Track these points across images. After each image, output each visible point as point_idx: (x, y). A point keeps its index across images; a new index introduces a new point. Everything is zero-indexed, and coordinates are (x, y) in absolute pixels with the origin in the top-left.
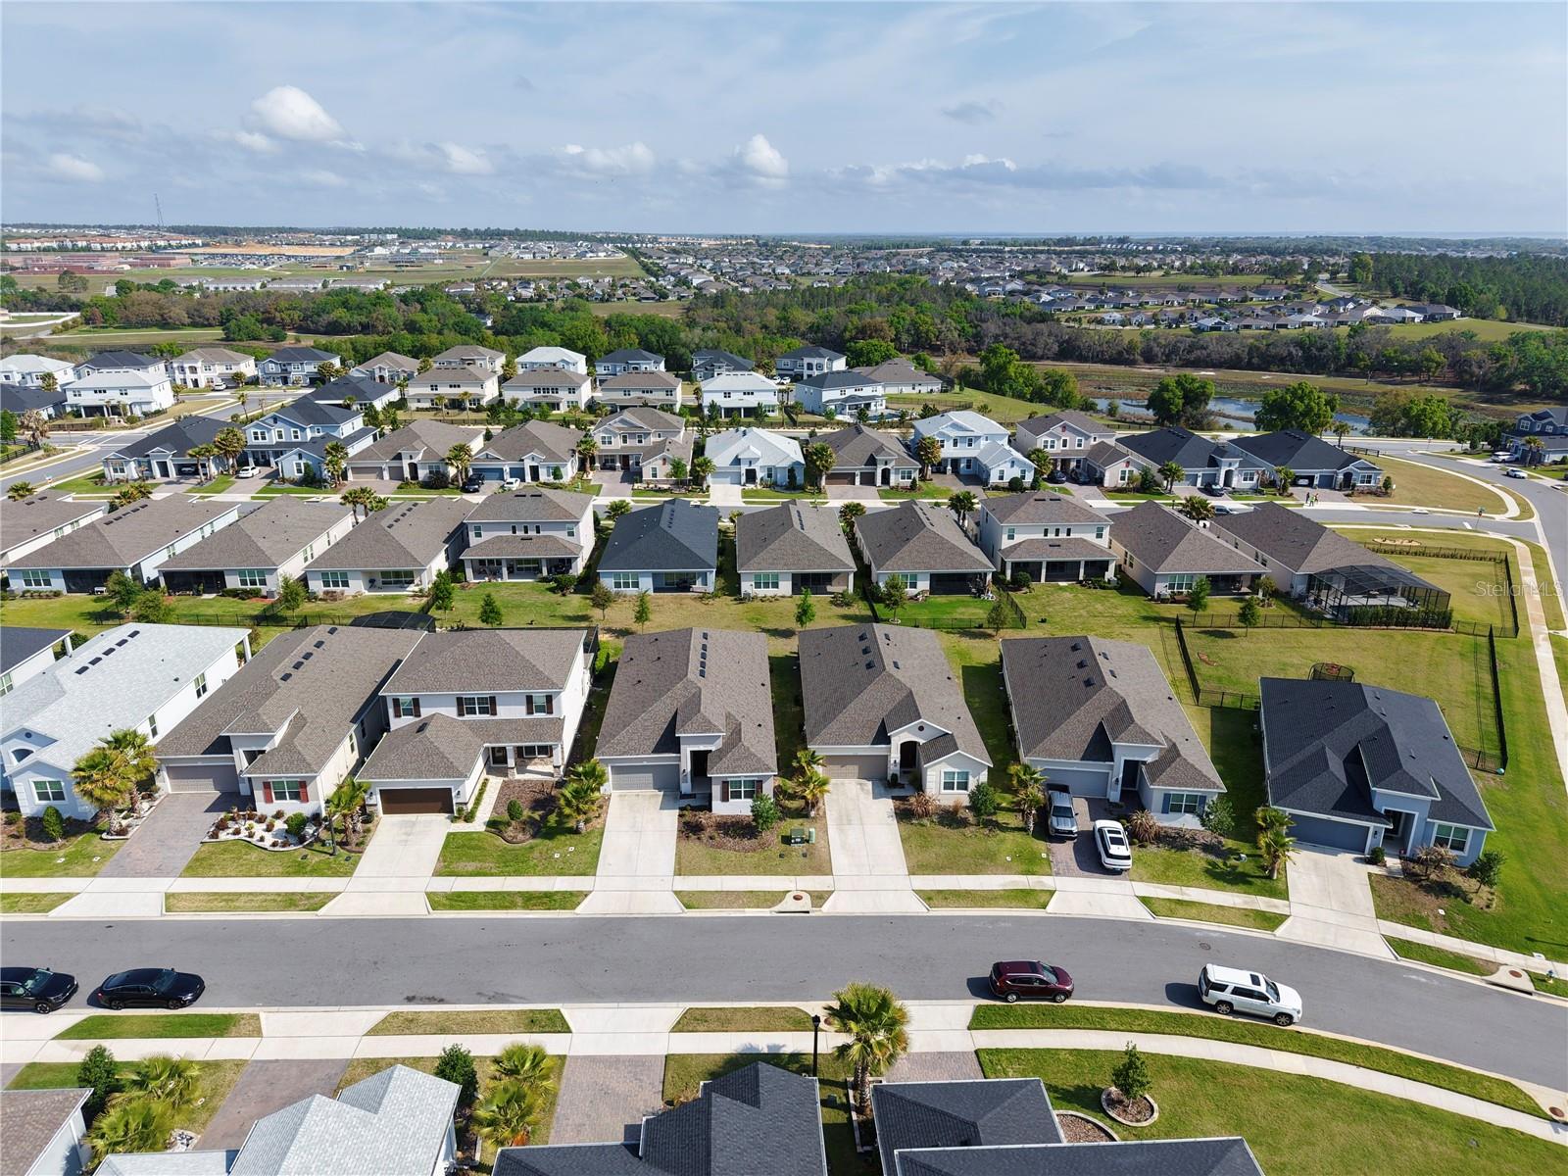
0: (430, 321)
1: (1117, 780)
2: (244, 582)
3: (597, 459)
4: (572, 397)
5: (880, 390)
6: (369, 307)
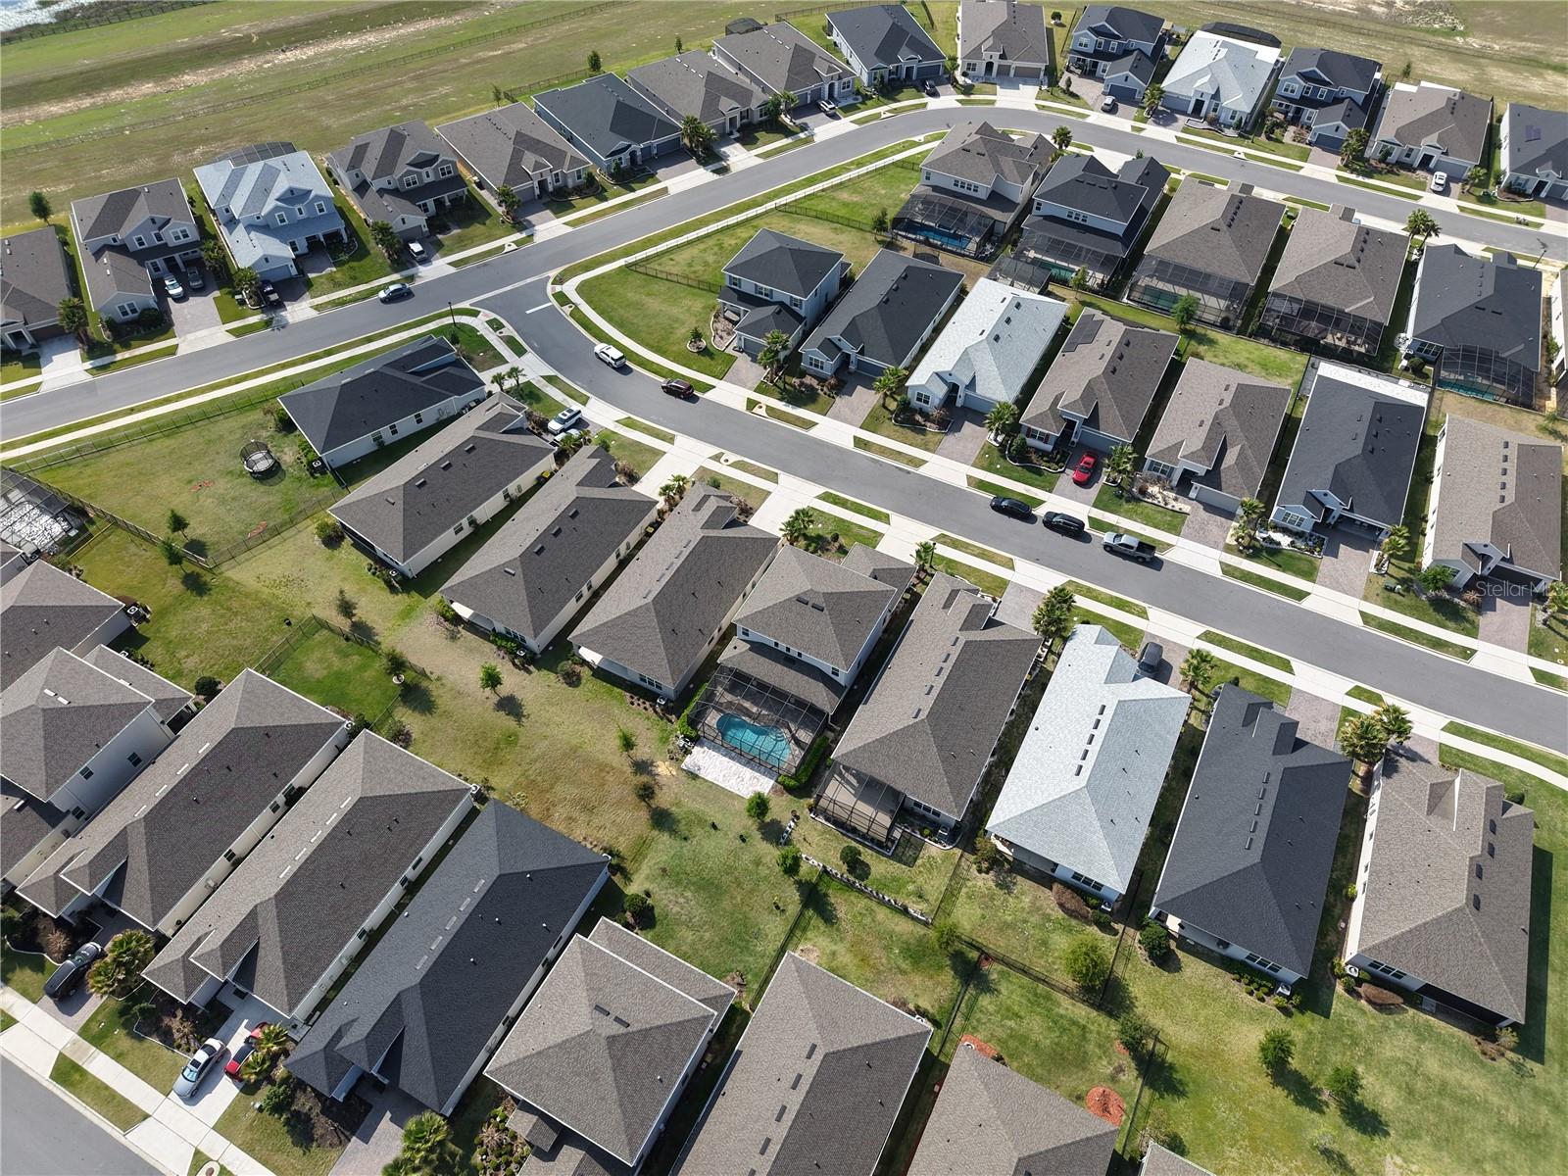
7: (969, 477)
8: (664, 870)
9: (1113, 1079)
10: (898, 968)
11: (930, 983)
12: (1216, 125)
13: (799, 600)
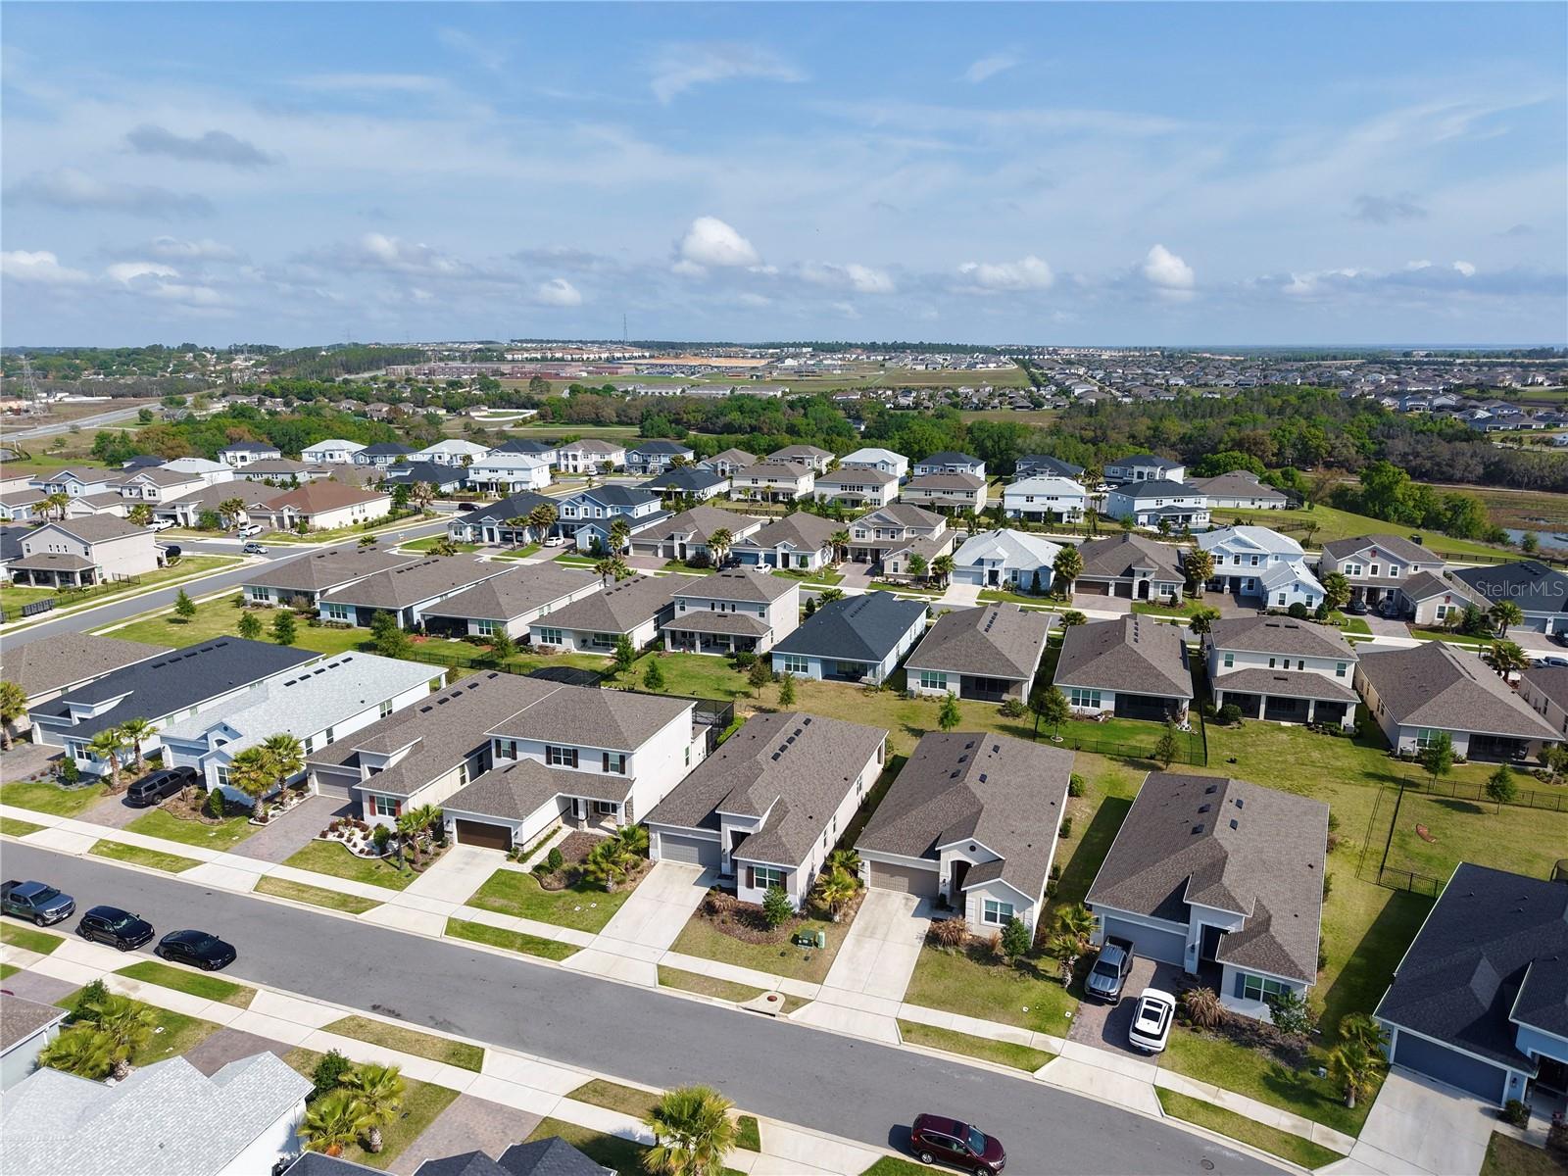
0: (808, 425)
1: (1193, 947)
2: (482, 631)
3: (849, 552)
4: (875, 495)
5: (1204, 502)
6: (760, 410)
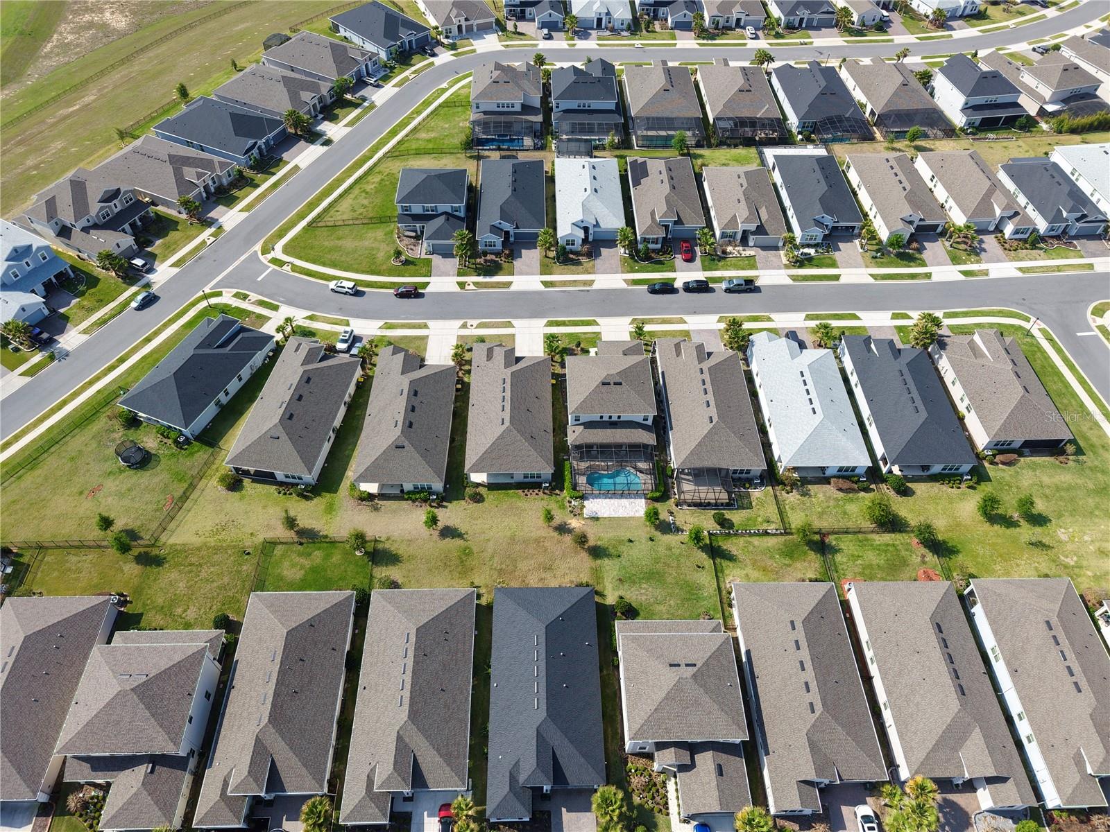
7: (625, 280)
8: (620, 580)
9: (924, 562)
10: (785, 564)
11: (806, 564)
12: (615, 32)
13: (604, 384)
